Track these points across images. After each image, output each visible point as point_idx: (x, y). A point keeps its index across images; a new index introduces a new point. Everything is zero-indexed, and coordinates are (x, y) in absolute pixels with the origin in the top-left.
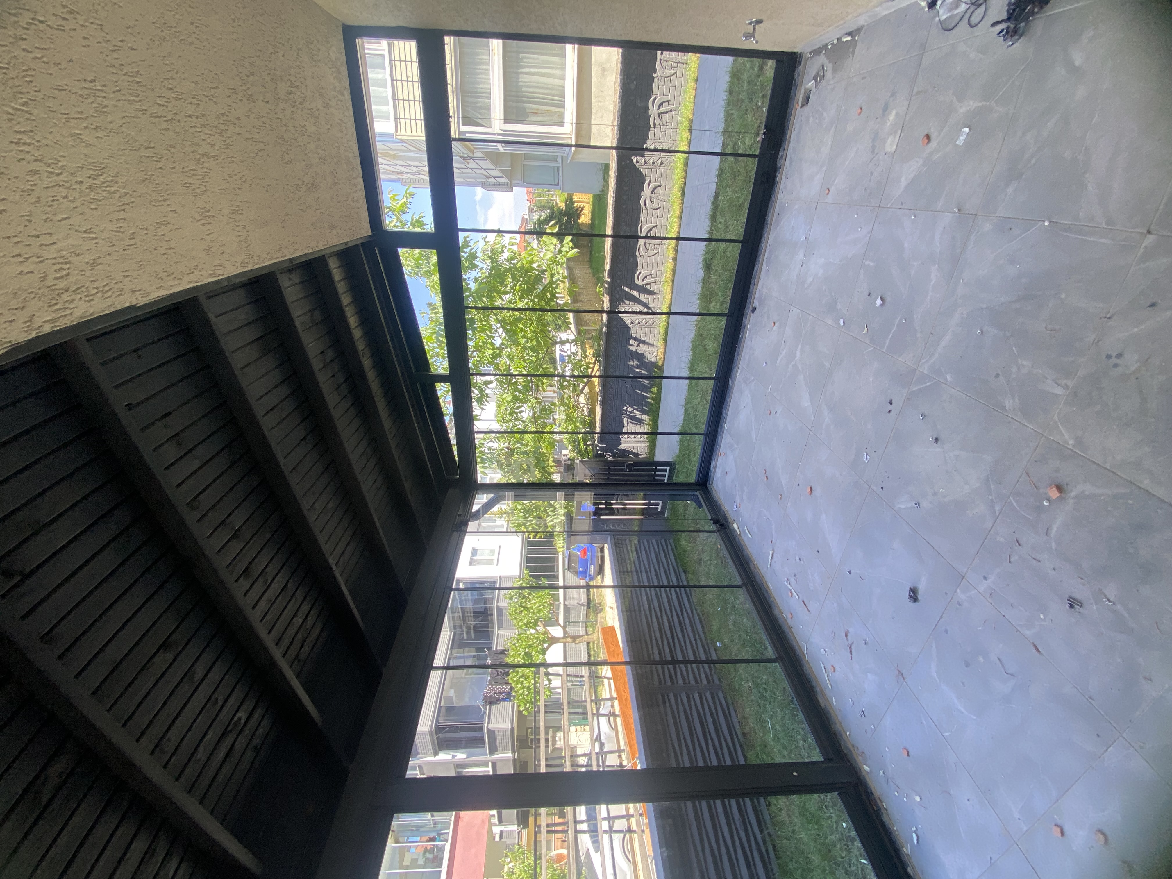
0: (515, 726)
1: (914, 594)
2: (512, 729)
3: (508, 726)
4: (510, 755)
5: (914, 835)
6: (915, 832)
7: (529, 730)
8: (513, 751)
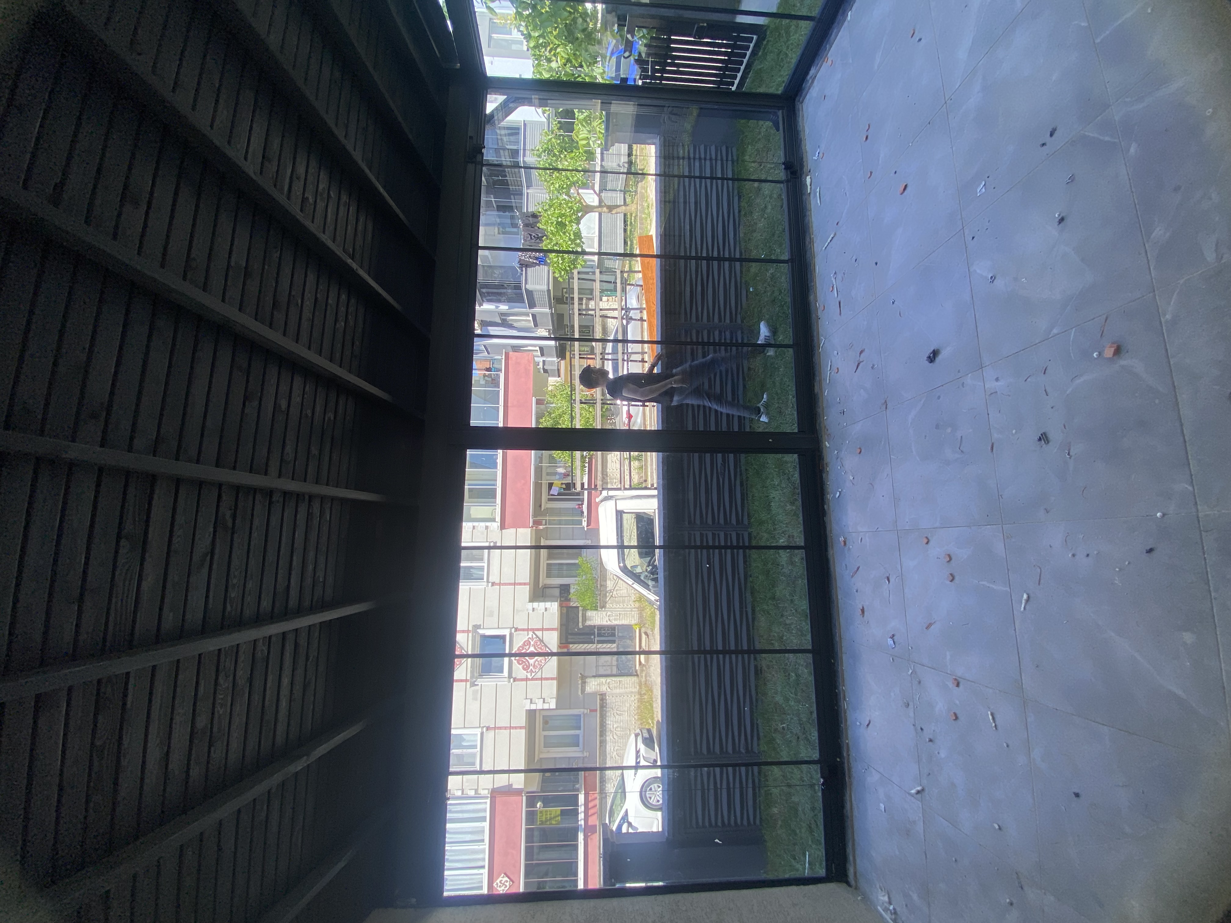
0: (551, 288)
1: (933, 356)
2: (549, 291)
3: (545, 288)
4: (547, 310)
5: (838, 493)
6: (840, 492)
7: (565, 290)
8: (550, 308)
